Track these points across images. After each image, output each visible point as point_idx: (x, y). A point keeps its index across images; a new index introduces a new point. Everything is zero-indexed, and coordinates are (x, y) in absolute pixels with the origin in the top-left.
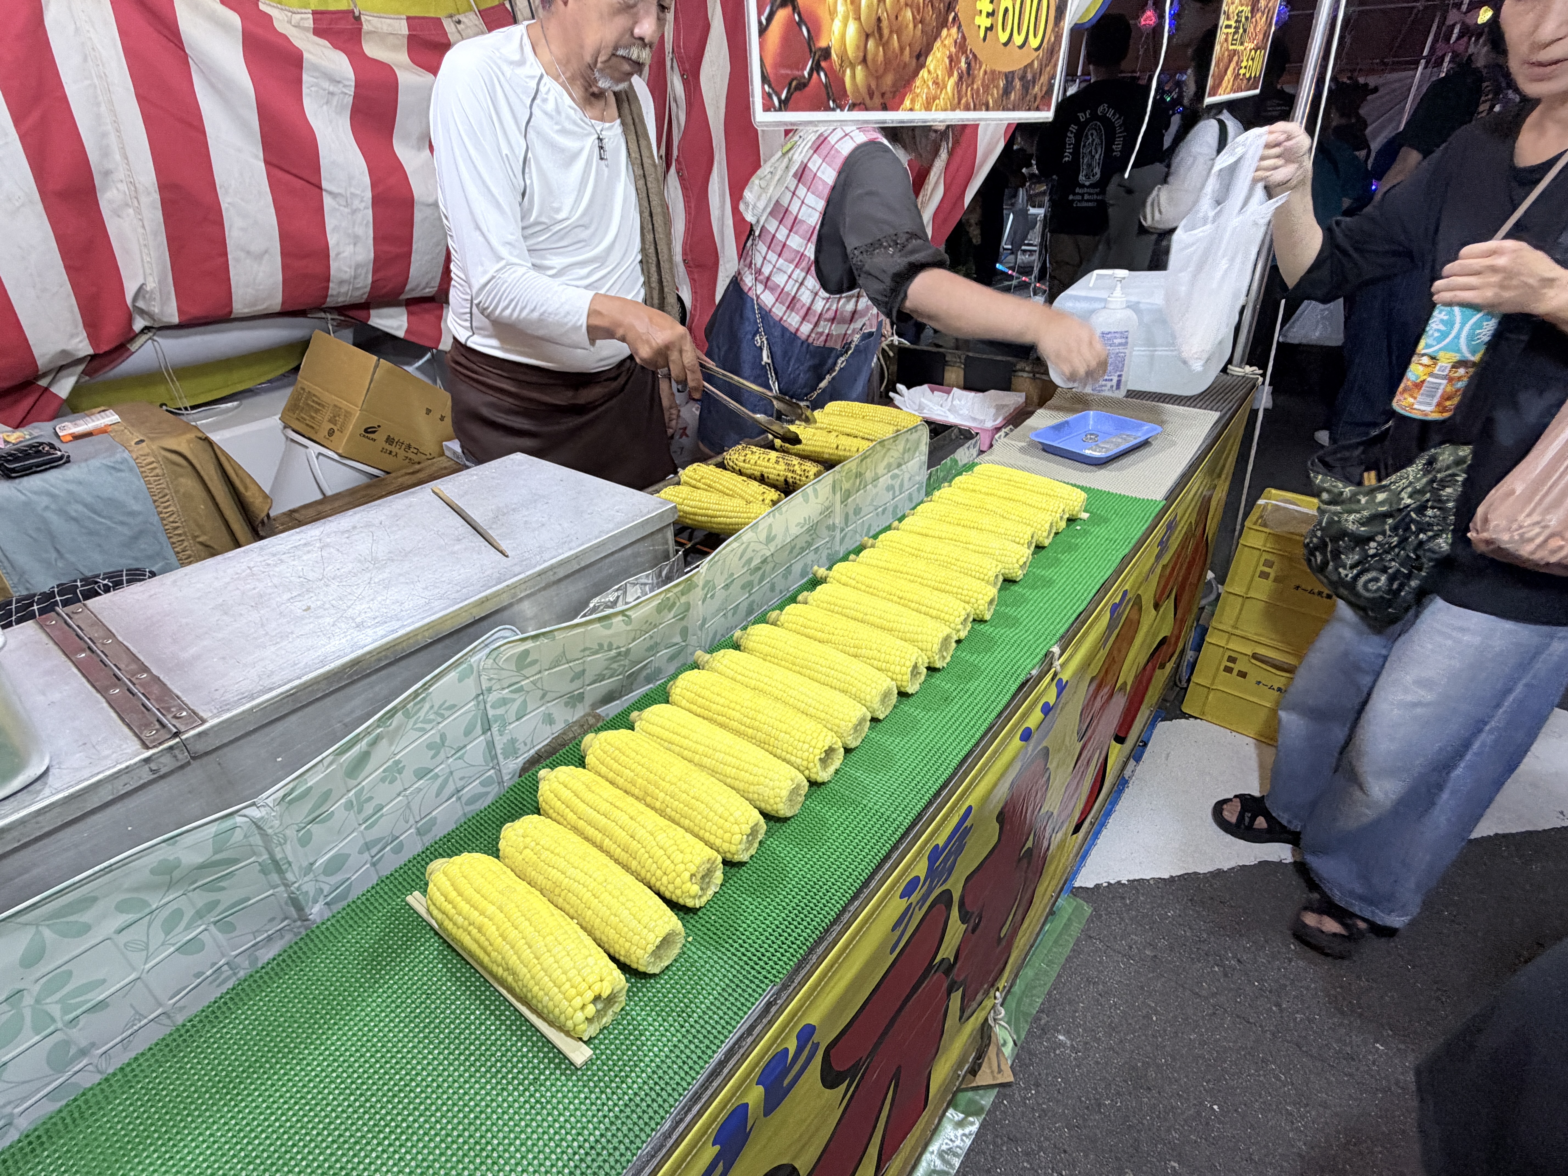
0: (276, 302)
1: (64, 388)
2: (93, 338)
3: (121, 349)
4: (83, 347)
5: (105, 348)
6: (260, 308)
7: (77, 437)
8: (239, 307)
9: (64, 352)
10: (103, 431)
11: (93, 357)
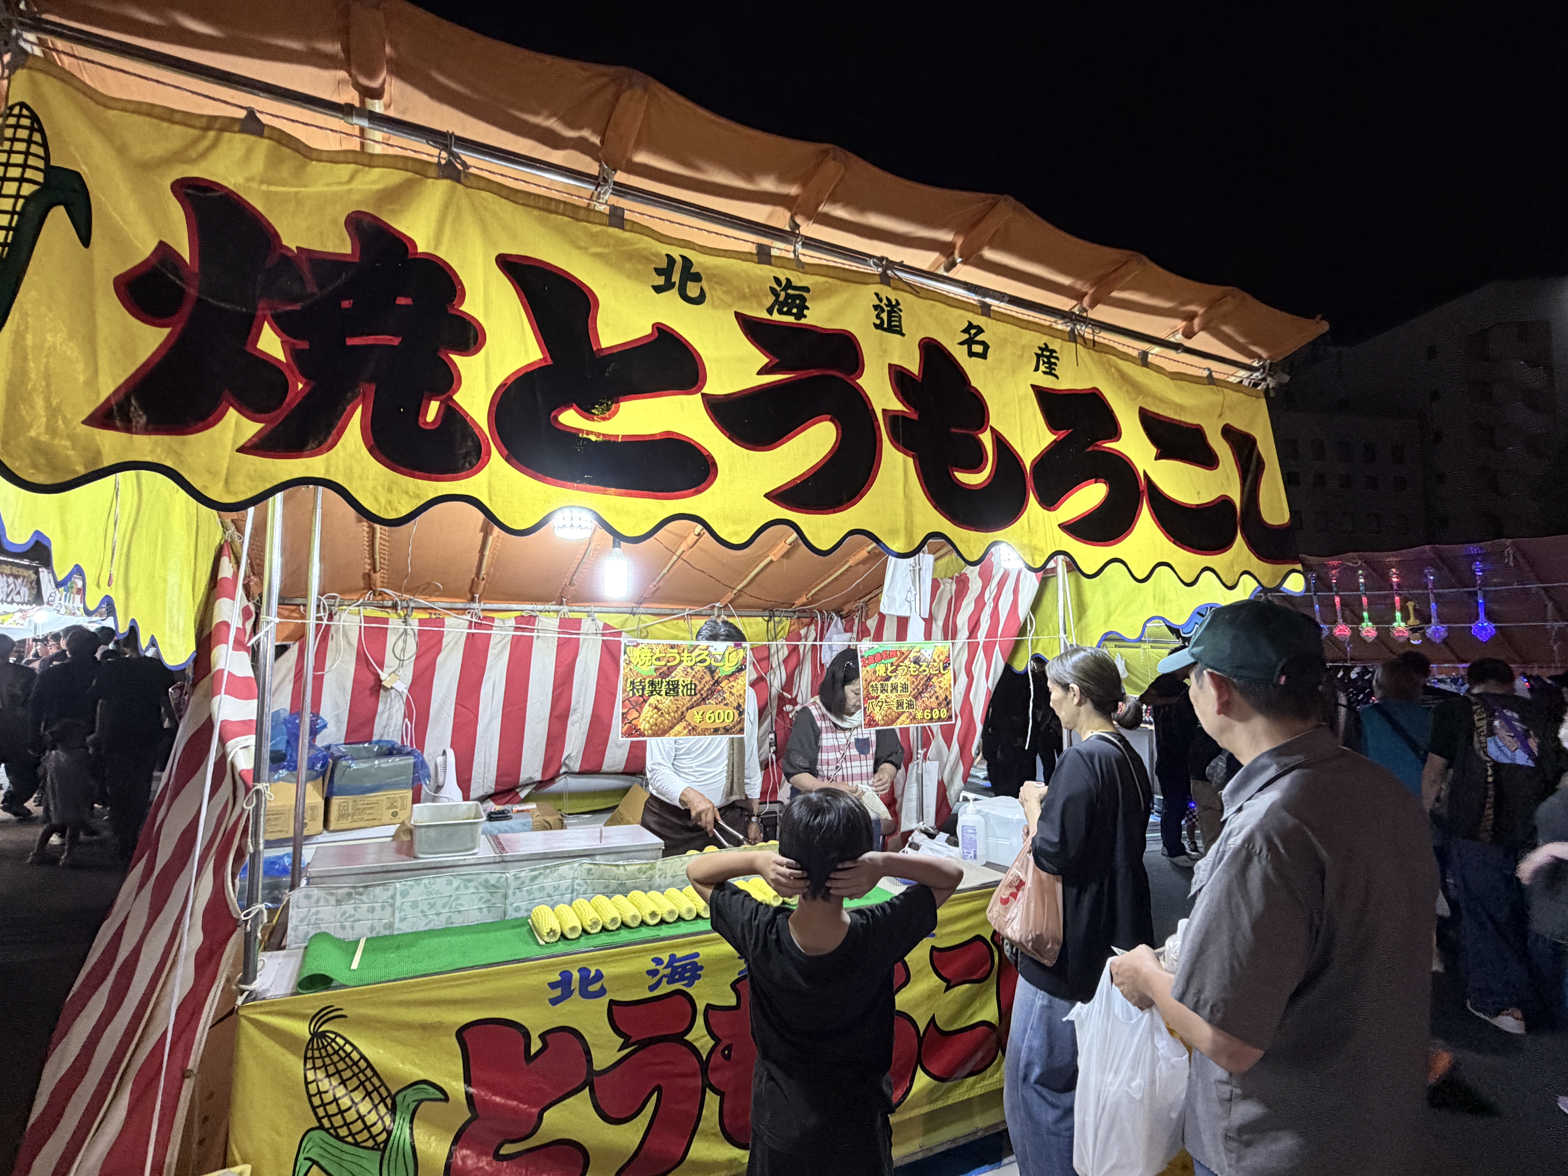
0: (621, 768)
1: (523, 794)
2: (543, 774)
3: (552, 780)
4: (538, 777)
5: (546, 778)
6: (614, 769)
7: (518, 811)
8: (605, 768)
9: (531, 778)
10: (528, 811)
11: (540, 782)
